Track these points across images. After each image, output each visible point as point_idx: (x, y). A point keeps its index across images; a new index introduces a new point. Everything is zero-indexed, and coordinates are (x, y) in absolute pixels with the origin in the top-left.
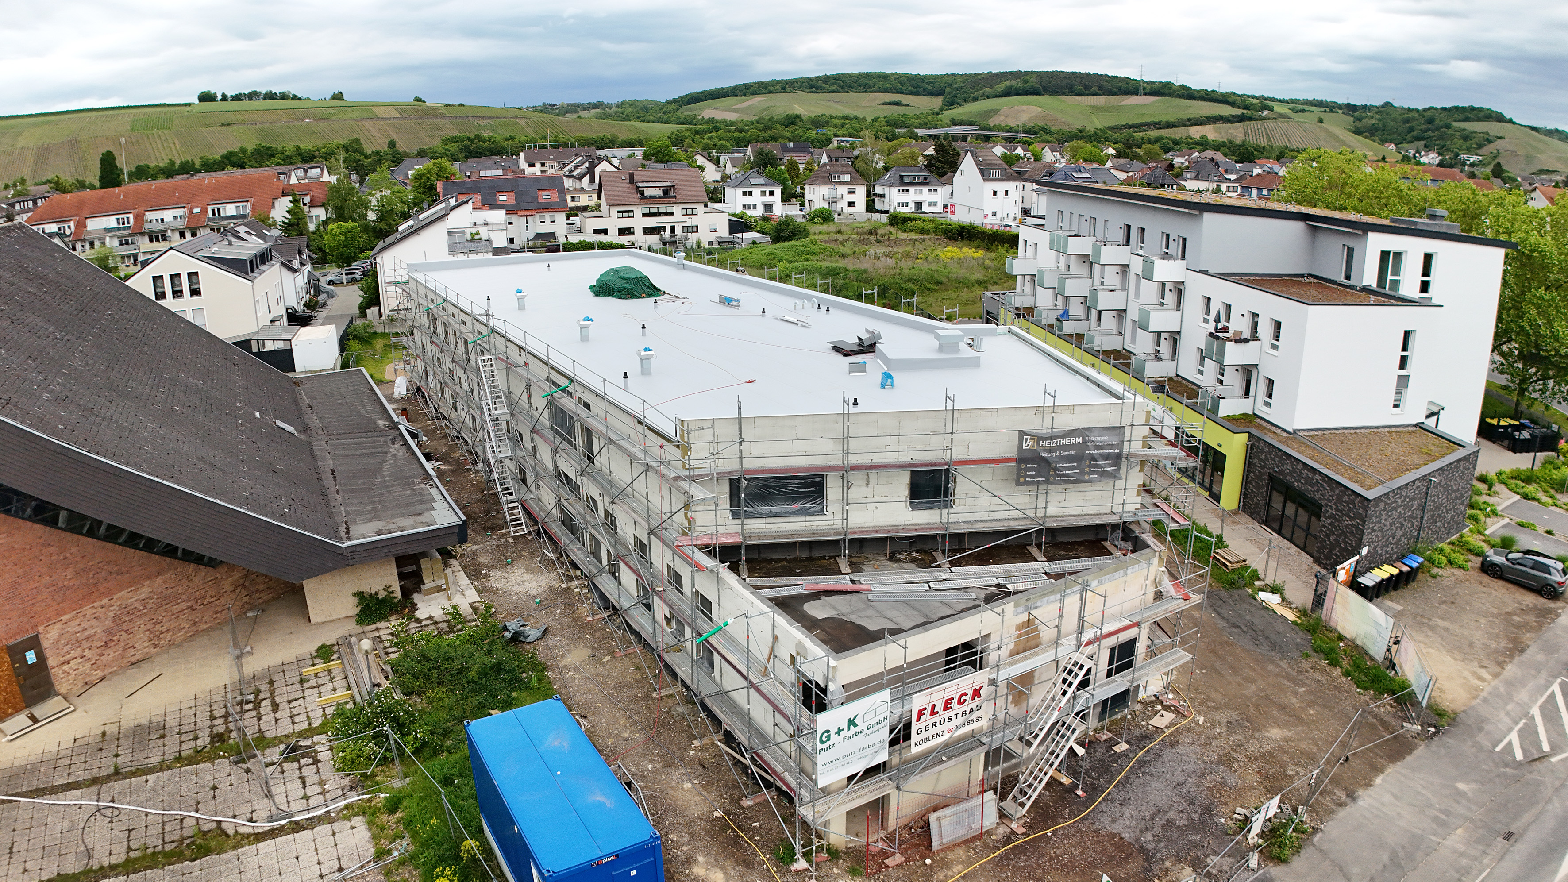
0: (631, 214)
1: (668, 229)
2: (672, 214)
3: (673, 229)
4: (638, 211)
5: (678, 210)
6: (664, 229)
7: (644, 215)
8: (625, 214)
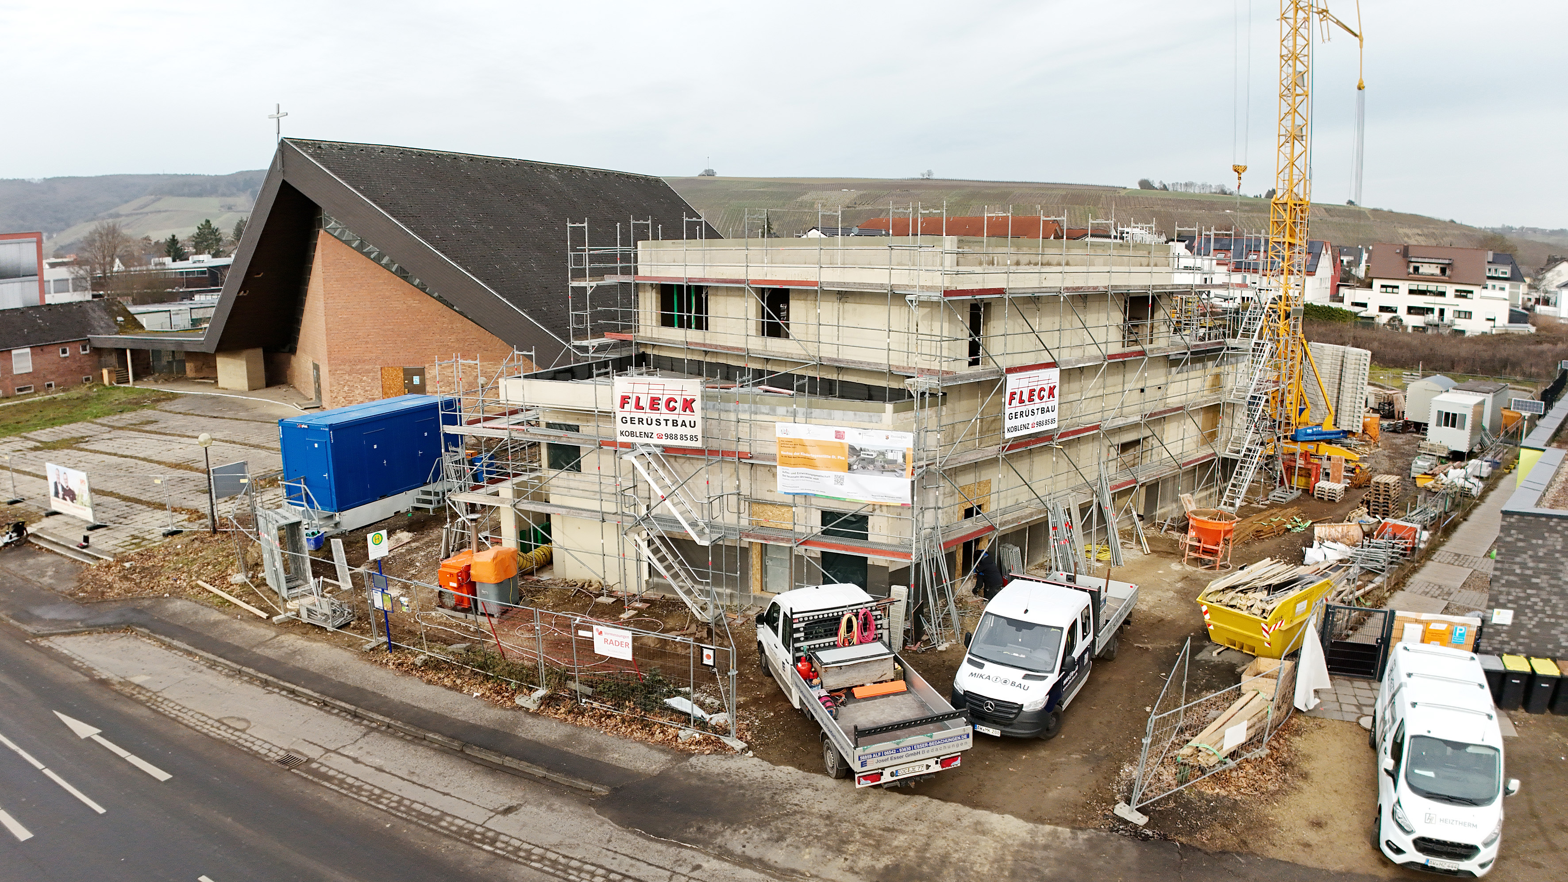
0: (1395, 290)
1: (1437, 312)
2: (1442, 294)
3: (1442, 312)
4: (1404, 286)
5: (1450, 289)
6: (1432, 310)
7: (1411, 292)
8: (1390, 290)
